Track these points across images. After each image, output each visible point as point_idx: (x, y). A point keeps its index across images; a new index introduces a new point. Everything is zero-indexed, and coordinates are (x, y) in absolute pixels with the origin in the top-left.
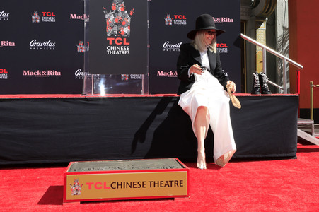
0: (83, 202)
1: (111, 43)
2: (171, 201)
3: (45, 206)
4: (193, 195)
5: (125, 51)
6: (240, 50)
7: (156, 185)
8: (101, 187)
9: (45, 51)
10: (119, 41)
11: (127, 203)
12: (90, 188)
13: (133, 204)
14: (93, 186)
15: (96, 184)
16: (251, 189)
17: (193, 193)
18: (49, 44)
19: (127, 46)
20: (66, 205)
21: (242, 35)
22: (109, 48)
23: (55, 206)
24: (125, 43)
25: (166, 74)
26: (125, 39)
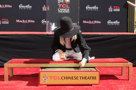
0: (48, 85)
1: (60, 7)
2: (90, 86)
3: (30, 87)
4: (101, 84)
5: (67, 11)
6: (126, 10)
7: (83, 79)
8: (56, 79)
9: (27, 10)
10: (64, 6)
11: (69, 87)
12: (51, 79)
13: (72, 87)
14: (53, 78)
15: (54, 77)
16: (131, 82)
17: (101, 82)
18: (28, 7)
19: (68, 8)
20: (40, 87)
21: (128, 2)
22: (59, 10)
23: (35, 87)
24: (67, 7)
25: (87, 22)
26: (67, 5)
